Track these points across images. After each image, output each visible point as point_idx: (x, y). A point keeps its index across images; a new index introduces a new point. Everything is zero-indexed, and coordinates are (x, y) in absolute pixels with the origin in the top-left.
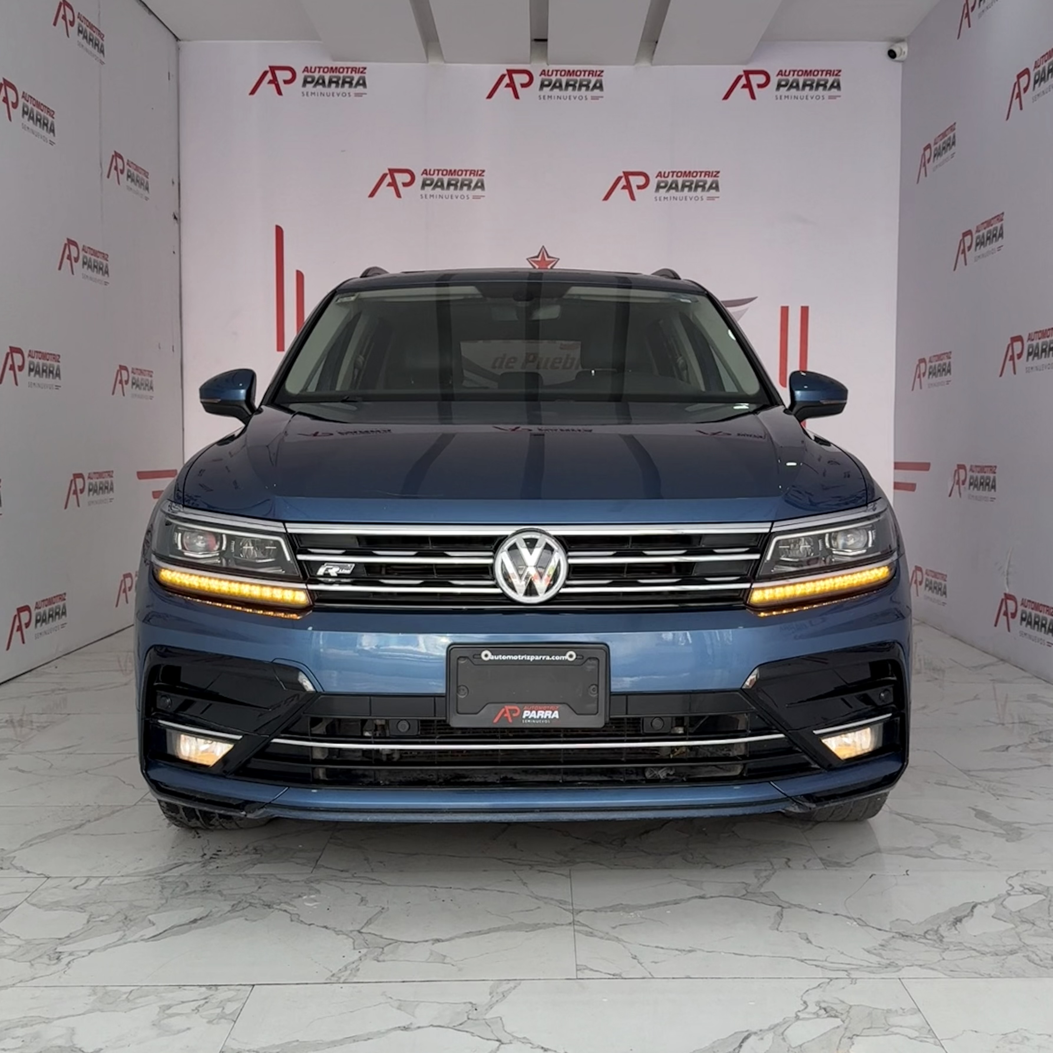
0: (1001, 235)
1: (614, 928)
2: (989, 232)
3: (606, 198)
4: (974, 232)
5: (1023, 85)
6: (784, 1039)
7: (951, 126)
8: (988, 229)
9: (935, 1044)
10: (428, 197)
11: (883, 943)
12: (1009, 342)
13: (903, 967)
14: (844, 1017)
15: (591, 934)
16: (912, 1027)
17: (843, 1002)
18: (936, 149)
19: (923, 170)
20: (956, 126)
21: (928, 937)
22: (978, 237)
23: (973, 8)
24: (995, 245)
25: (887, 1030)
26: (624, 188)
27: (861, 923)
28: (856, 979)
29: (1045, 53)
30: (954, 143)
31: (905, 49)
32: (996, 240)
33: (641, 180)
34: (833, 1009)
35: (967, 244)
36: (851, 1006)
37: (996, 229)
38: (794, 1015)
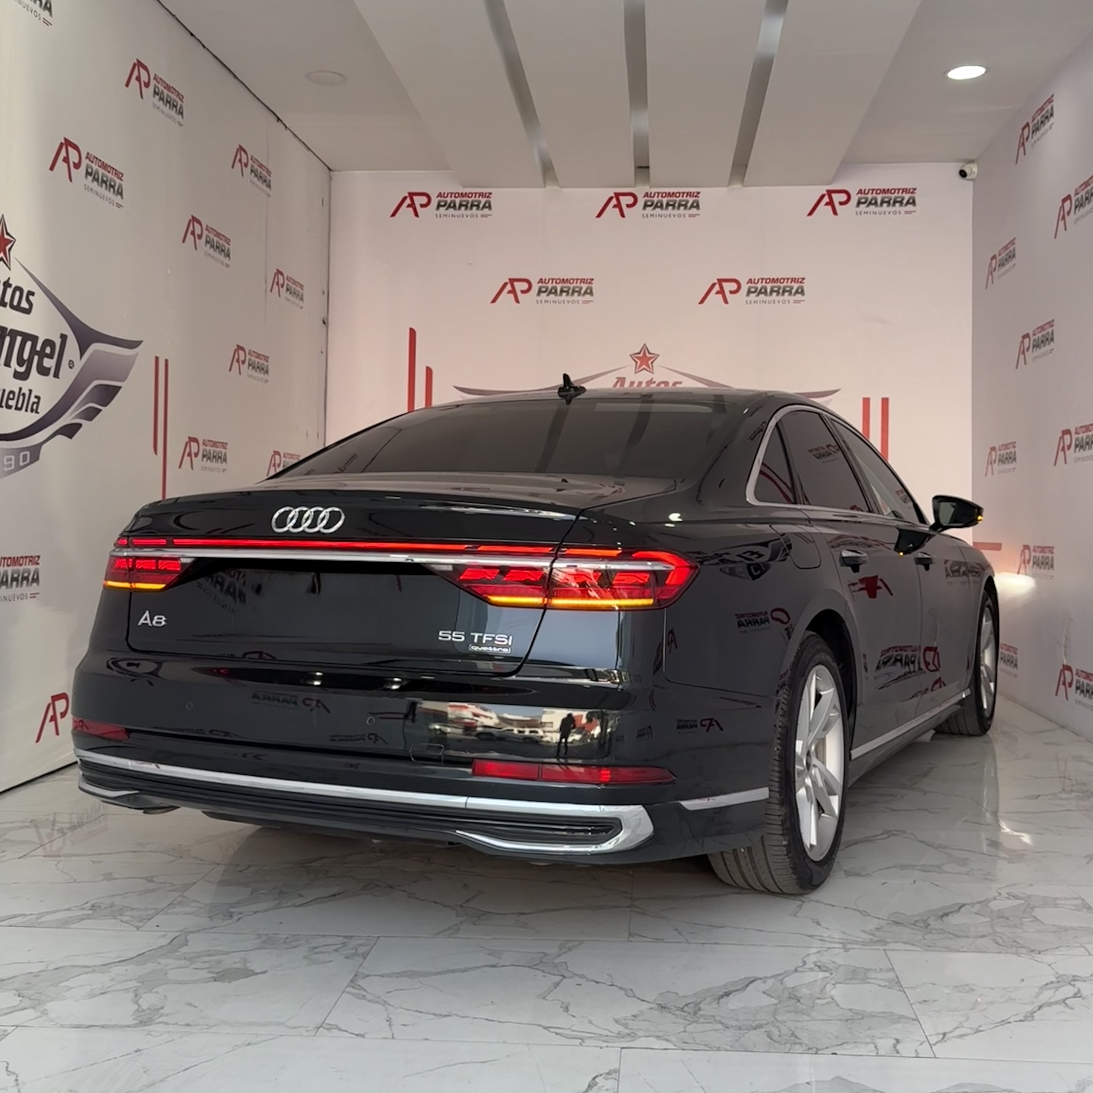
0: (1052, 339)
1: (662, 910)
2: (1043, 336)
3: (702, 302)
4: (1031, 334)
5: (1067, 209)
6: (782, 984)
7: (1012, 241)
8: (1042, 333)
9: (900, 990)
10: (543, 301)
11: (879, 927)
12: (1060, 435)
13: (889, 943)
14: (832, 972)
15: (644, 914)
16: (885, 980)
17: (834, 962)
18: (1000, 260)
19: (990, 277)
20: (1016, 241)
21: (917, 924)
22: (1035, 340)
23: (1027, 138)
24: (1047, 348)
25: (864, 980)
26: (717, 293)
27: (864, 913)
28: (850, 949)
29: (1082, 183)
30: (1014, 256)
31: (975, 169)
32: (1049, 344)
33: (734, 286)
34: (825, 967)
35: (1026, 346)
36: (840, 966)
37: (1048, 333)
38: (794, 969)
